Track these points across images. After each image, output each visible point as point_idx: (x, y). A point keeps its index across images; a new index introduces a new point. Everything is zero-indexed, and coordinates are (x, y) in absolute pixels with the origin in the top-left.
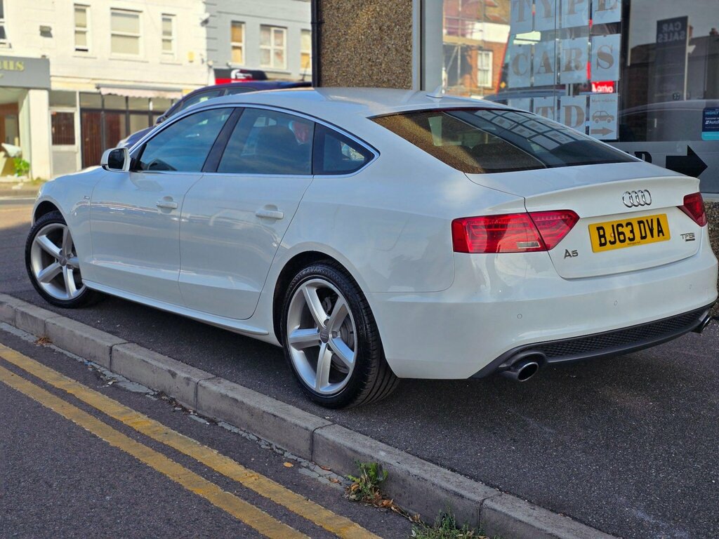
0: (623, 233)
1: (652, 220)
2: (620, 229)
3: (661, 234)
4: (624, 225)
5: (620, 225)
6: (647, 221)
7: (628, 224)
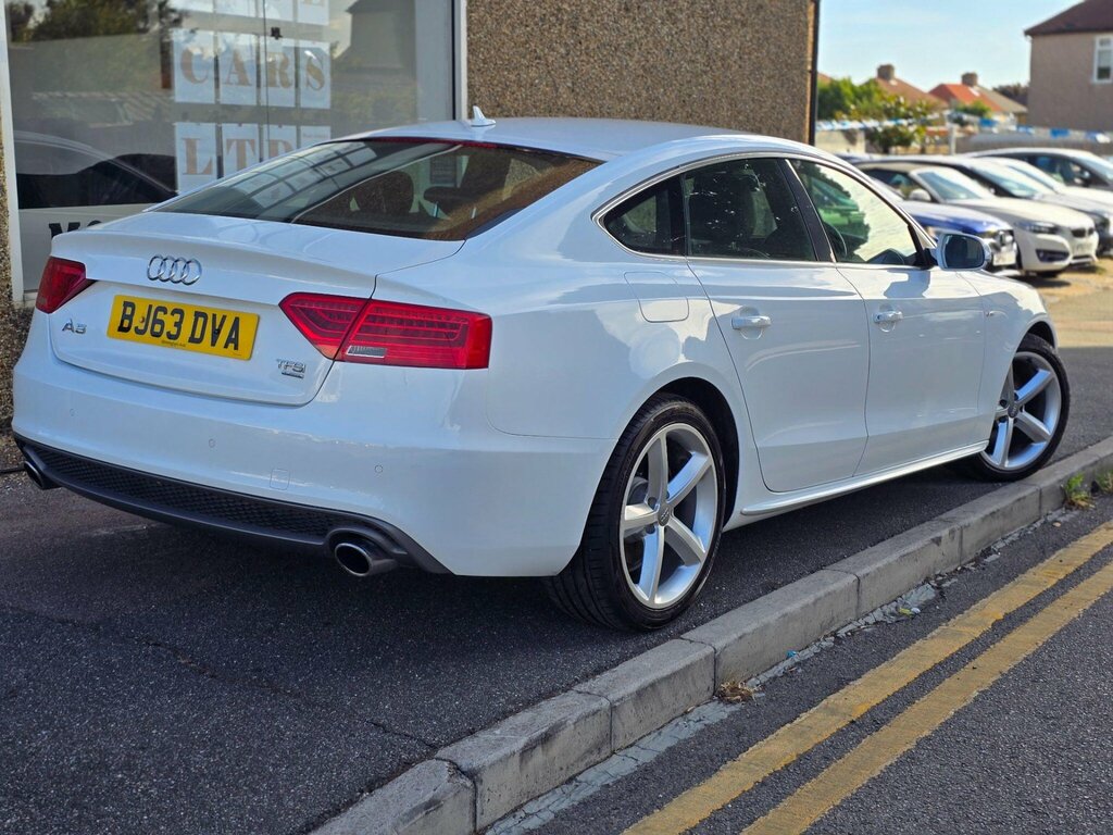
0: (162, 323)
1: (224, 318)
2: (160, 315)
3: (231, 346)
4: (169, 312)
5: (164, 310)
6: (214, 316)
7: (175, 311)
